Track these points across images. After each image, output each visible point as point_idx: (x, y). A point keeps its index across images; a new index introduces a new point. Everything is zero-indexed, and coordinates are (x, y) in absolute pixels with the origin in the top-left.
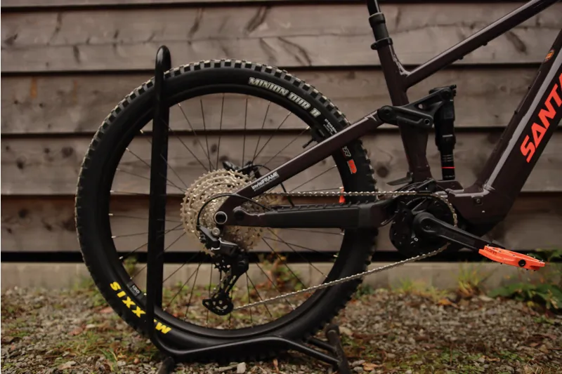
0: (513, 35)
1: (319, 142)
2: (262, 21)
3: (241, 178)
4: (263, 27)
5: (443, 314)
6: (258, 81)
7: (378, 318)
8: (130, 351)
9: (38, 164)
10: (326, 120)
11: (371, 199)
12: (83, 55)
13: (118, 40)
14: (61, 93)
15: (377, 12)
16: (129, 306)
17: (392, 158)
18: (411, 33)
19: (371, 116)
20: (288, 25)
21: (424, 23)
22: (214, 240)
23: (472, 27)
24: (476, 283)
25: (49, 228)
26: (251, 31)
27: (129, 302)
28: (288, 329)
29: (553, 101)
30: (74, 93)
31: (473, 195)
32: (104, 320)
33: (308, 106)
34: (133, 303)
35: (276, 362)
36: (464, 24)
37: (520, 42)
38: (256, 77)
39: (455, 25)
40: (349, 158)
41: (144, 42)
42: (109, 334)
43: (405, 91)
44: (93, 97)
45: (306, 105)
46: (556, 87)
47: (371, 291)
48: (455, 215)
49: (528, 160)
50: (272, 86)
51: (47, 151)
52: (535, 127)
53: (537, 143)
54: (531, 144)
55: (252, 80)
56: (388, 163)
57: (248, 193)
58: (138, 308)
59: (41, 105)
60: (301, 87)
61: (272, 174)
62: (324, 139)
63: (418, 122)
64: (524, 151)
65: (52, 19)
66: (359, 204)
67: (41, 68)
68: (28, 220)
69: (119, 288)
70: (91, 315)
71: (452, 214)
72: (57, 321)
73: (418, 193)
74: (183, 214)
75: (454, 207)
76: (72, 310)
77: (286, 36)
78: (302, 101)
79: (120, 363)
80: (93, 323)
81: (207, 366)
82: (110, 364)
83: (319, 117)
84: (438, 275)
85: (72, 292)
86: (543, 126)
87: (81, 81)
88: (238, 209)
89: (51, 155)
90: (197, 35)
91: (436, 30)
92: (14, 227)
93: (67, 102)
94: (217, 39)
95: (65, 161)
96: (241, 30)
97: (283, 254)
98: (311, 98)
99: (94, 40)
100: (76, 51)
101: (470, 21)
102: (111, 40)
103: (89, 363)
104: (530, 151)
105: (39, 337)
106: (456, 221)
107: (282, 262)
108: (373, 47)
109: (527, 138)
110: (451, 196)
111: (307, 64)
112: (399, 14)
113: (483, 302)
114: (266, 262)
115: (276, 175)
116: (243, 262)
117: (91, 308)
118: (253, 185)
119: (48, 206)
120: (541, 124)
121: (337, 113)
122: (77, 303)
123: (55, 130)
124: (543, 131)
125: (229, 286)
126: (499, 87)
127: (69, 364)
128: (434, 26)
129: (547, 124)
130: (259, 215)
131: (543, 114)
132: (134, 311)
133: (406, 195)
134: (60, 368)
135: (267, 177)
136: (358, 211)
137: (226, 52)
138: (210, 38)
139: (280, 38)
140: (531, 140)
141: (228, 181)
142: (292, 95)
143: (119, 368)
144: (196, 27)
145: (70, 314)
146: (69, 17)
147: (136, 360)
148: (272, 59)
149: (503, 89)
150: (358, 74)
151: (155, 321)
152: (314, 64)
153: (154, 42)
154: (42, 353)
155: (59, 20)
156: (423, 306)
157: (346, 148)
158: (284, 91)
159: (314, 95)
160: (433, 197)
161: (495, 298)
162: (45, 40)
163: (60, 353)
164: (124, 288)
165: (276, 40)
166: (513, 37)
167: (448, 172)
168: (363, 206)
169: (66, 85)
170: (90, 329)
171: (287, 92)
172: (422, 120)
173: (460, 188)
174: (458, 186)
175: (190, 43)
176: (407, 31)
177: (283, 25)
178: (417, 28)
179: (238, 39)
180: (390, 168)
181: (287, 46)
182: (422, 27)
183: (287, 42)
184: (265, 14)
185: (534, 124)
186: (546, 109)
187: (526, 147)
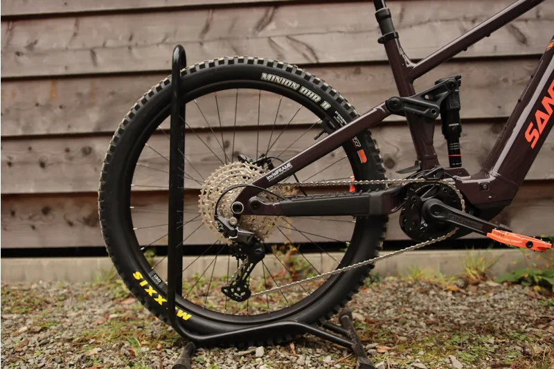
0: (513, 27)
1: (329, 134)
2: (270, 20)
3: (256, 169)
4: (272, 26)
5: (452, 299)
6: (270, 76)
7: (388, 304)
8: (153, 338)
9: (59, 163)
10: (336, 112)
11: (381, 187)
12: (100, 58)
13: (133, 42)
14: (79, 95)
15: (382, 7)
16: (151, 295)
17: (398, 150)
18: (415, 28)
19: (380, 107)
20: (296, 24)
21: (427, 19)
22: (232, 229)
23: (474, 21)
24: (483, 269)
25: (71, 224)
26: (259, 31)
27: (151, 291)
28: (303, 314)
30: (92, 94)
31: (479, 181)
32: (125, 310)
33: (319, 99)
34: (155, 292)
35: (292, 346)
36: (465, 19)
37: (521, 34)
38: (268, 72)
39: (457, 19)
40: (359, 149)
41: (158, 44)
42: (131, 322)
43: (412, 83)
44: (111, 97)
45: (317, 98)
47: (381, 278)
48: (463, 201)
49: (533, 146)
50: (284, 80)
51: (67, 150)
52: (539, 114)
53: (541, 129)
54: (535, 130)
55: (264, 75)
56: (395, 155)
57: (263, 183)
58: (160, 297)
59: (61, 107)
60: (311, 81)
61: (286, 165)
62: (335, 130)
63: (425, 112)
64: (528, 138)
65: (69, 24)
66: (371, 191)
67: (60, 71)
68: (50, 217)
69: (142, 277)
70: (113, 306)
71: (460, 200)
72: (81, 311)
73: (427, 180)
74: (201, 206)
75: (461, 193)
76: (95, 301)
77: (293, 35)
78: (313, 94)
79: (144, 349)
80: (116, 313)
81: (227, 351)
82: (135, 350)
83: (329, 109)
84: (446, 262)
85: (94, 285)
86: (547, 113)
87: (98, 82)
88: (253, 199)
89: (71, 154)
90: (207, 37)
91: (438, 24)
92: (38, 224)
93: (85, 103)
94: (227, 39)
95: (85, 160)
96: (250, 30)
97: (295, 245)
98: (322, 91)
99: (110, 43)
100: (93, 54)
101: (471, 15)
102: (126, 43)
103: (114, 350)
104: (534, 138)
105: (65, 326)
106: (463, 206)
107: (294, 253)
108: (380, 41)
109: (531, 125)
110: (458, 183)
111: (315, 62)
112: (403, 10)
113: (491, 287)
114: (279, 252)
115: (289, 165)
116: (260, 249)
117: (113, 299)
118: (268, 175)
119: (69, 203)
120: (544, 110)
121: (347, 105)
122: (99, 295)
123: (74, 130)
124: (546, 118)
125: (246, 274)
126: (501, 79)
127: (96, 350)
128: (436, 21)
129: (550, 111)
130: (274, 204)
131: (546, 102)
132: (156, 299)
133: (414, 183)
134: (87, 354)
135: (281, 168)
136: (368, 199)
137: (236, 50)
138: (221, 39)
139: (288, 37)
140: (535, 126)
141: (243, 173)
142: (303, 89)
143: (143, 354)
144: (207, 28)
145: (93, 305)
146: (86, 22)
147: (159, 346)
148: (281, 56)
149: (506, 80)
150: (363, 69)
151: (176, 308)
152: (321, 61)
153: (167, 44)
154: (70, 340)
155: (77, 25)
156: (432, 292)
157: (356, 138)
158: (295, 86)
159: (324, 88)
160: (441, 184)
161: (502, 283)
162: (64, 44)
163: (87, 341)
164: (146, 277)
165: (285, 39)
166: (514, 30)
167: (455, 159)
168: (373, 194)
169: (84, 86)
170: (113, 319)
171: (298, 86)
172: (428, 110)
173: (467, 175)
174: (465, 173)
175: (201, 44)
176: (411, 26)
177: (290, 24)
178: (420, 24)
179: (248, 38)
180: (397, 159)
181: (295, 44)
182: (425, 23)
183: (294, 40)
184: (273, 14)
185: (538, 111)
186: (550, 97)
187: (530, 133)
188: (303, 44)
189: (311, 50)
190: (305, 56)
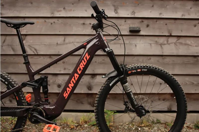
1: (9, 90)
10: (9, 85)
11: (20, 108)
17: (62, 82)
19: (20, 85)
20: (32, 41)
24: (86, 120)
29: (73, 81)
31: (51, 107)
40: (16, 96)
43: (34, 76)
46: (74, 77)
49: (66, 98)
53: (68, 94)
54: (67, 93)
56: (61, 84)
64: (65, 96)
66: (17, 110)
71: (43, 113)
77: (31, 45)
86: (70, 89)
90: (4, 44)
98: (5, 79)
104: (66, 96)
108: (24, 63)
109: (66, 92)
111: (36, 54)
120: (69, 88)
121: (12, 83)
124: (70, 90)
128: (75, 42)
129: (71, 88)
131: (70, 85)
136: (16, 112)
137: (13, 49)
138: (8, 45)
140: (67, 92)
144: (4, 41)
156: (65, 128)
157: (15, 93)
160: (38, 108)
165: (28, 46)
167: (46, 100)
175: (2, 46)
176: (67, 44)
177: (30, 41)
178: (70, 43)
179: (17, 45)
180: (62, 85)
181: (31, 48)
182: (71, 43)
183: (31, 47)
184: (25, 38)
185: (68, 88)
186: (71, 84)
187: (65, 94)
188: (34, 48)
189: (36, 50)
190: (34, 52)
